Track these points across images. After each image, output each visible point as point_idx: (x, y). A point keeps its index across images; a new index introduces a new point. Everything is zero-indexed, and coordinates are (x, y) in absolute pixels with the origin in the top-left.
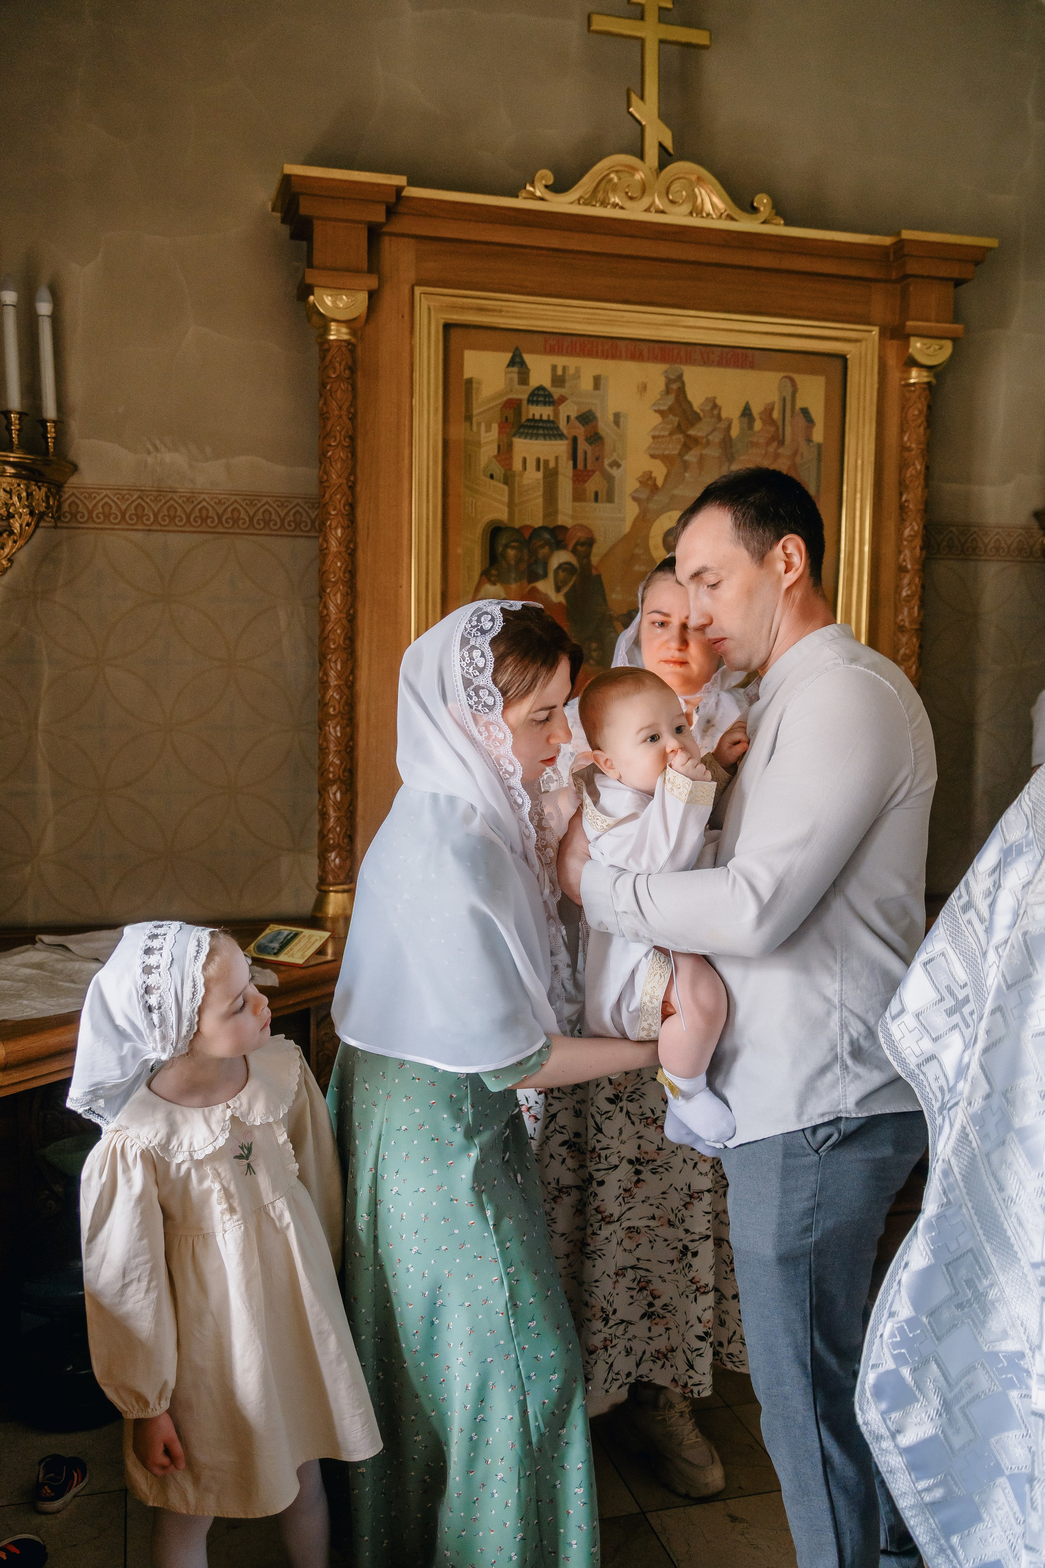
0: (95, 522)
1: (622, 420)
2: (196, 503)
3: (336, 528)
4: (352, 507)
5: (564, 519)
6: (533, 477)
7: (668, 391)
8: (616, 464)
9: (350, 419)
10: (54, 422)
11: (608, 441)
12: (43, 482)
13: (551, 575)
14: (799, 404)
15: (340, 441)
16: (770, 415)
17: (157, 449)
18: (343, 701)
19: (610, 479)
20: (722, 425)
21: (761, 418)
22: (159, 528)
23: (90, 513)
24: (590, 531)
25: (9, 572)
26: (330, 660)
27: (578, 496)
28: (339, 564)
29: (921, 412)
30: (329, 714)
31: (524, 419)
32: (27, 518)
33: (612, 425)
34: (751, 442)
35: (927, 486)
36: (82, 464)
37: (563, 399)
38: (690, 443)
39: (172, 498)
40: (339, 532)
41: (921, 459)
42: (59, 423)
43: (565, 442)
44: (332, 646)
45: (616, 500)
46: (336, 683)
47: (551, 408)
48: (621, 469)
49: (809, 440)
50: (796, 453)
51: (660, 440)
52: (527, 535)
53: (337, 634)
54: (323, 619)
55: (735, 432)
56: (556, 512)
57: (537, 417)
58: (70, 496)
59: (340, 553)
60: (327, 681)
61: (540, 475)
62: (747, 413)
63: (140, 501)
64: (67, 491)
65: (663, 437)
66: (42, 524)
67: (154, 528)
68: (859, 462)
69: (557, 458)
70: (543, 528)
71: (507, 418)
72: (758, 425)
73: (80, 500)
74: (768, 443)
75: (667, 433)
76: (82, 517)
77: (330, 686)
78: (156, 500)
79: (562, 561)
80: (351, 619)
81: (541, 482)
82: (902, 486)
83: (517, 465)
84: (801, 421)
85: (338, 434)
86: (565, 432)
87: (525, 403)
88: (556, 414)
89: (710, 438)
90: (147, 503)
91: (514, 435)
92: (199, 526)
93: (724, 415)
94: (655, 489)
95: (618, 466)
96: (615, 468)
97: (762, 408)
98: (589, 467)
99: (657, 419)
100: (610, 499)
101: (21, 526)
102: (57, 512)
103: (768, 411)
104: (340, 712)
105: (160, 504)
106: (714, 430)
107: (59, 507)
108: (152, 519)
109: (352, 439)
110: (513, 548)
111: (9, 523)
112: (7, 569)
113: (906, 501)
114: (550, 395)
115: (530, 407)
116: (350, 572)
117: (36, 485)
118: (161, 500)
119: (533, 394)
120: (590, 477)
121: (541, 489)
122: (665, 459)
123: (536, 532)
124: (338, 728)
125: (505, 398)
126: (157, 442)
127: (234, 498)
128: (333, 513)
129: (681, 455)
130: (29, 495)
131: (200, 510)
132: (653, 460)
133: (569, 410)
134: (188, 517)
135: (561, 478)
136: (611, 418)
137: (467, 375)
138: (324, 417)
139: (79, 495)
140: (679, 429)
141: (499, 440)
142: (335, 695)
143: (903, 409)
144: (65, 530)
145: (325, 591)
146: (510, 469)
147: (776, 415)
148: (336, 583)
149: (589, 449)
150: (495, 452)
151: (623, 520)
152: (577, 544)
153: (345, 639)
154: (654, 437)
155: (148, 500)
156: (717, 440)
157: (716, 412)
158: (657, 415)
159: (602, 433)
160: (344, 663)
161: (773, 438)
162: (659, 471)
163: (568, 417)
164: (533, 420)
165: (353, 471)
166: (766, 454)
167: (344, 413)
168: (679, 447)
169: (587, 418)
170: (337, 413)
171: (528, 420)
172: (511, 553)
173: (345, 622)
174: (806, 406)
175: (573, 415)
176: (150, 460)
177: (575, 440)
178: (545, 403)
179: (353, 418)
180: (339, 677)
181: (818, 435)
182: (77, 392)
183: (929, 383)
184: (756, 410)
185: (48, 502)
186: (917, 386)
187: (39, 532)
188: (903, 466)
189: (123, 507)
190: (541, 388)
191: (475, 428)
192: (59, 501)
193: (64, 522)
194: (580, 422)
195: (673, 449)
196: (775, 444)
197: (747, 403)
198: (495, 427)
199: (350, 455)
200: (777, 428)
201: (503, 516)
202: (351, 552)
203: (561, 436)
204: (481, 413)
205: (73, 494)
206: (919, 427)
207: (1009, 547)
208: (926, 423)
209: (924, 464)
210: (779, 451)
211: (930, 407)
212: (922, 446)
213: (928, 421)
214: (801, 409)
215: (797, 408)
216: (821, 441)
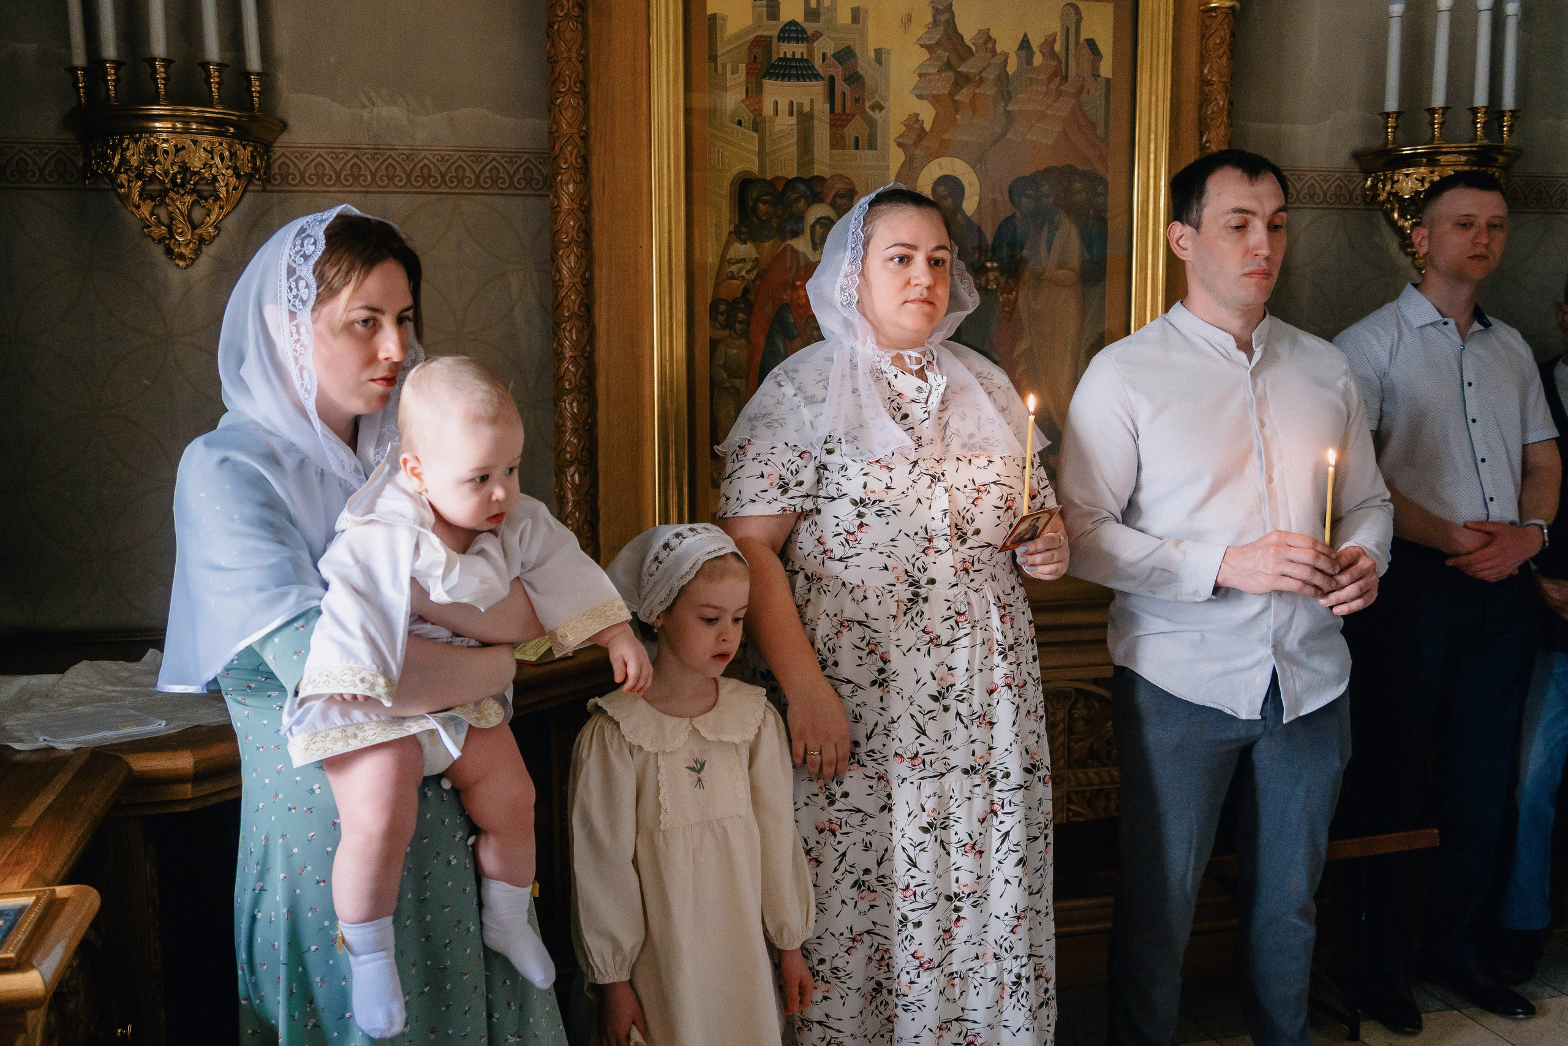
0: (307, 184)
1: (884, 56)
2: (416, 160)
3: (567, 183)
4: (586, 160)
5: (820, 169)
6: (785, 123)
7: (936, 23)
8: (878, 107)
9: (581, 62)
10: (258, 74)
11: (869, 82)
12: (248, 141)
13: (808, 230)
14: (1085, 35)
15: (570, 87)
16: (1052, 48)
17: (373, 104)
18: (579, 373)
19: (872, 123)
20: (998, 60)
21: (1041, 52)
22: (377, 189)
23: (302, 174)
24: (849, 181)
25: (217, 240)
26: (564, 329)
27: (837, 142)
28: (572, 223)
29: (1223, 40)
30: (564, 388)
31: (774, 58)
32: (233, 181)
33: (874, 63)
34: (1031, 79)
35: (1231, 125)
36: (291, 122)
37: (817, 35)
38: (962, 81)
39: (390, 156)
40: (571, 186)
41: (1224, 94)
42: (266, 76)
43: (821, 83)
44: (567, 314)
45: (879, 147)
46: (571, 354)
47: (805, 45)
48: (883, 112)
49: (1096, 75)
50: (1081, 89)
51: (928, 78)
52: (780, 187)
53: (572, 301)
54: (557, 285)
55: (1011, 68)
56: (812, 161)
57: (789, 56)
58: (280, 157)
59: (573, 210)
60: (562, 353)
61: (793, 120)
62: (1025, 45)
63: (355, 160)
64: (277, 151)
65: (932, 74)
66: (251, 188)
67: (371, 190)
68: (1154, 98)
69: (812, 101)
70: (798, 179)
71: (755, 57)
72: (1038, 60)
73: (290, 160)
74: (1050, 80)
75: (935, 71)
76: (294, 179)
77: (565, 358)
78: (373, 158)
79: (819, 215)
80: (587, 285)
81: (795, 127)
82: (1203, 125)
83: (768, 109)
84: (1086, 51)
85: (567, 79)
86: (821, 72)
87: (775, 40)
88: (811, 52)
89: (984, 74)
90: (364, 163)
91: (764, 77)
92: (421, 186)
93: (999, 50)
94: (922, 134)
95: (881, 108)
96: (877, 111)
97: (1043, 41)
98: (848, 111)
99: (925, 55)
100: (872, 146)
101: (227, 191)
102: (265, 173)
103: (1050, 41)
104: (576, 385)
105: (378, 163)
106: (989, 65)
107: (268, 167)
108: (369, 179)
109: (584, 84)
110: (765, 202)
111: (215, 187)
112: (214, 237)
113: (1207, 142)
114: (803, 31)
115: (781, 44)
116: (584, 231)
117: (240, 144)
118: (378, 159)
119: (783, 30)
120: (849, 121)
121: (796, 137)
122: (935, 100)
123: (790, 183)
124: (575, 404)
125: (752, 36)
126: (373, 95)
127: (458, 154)
128: (564, 166)
129: (951, 95)
130: (233, 155)
131: (422, 169)
132: (919, 101)
133: (825, 46)
134: (409, 177)
135: (816, 122)
136: (872, 55)
137: (710, 11)
138: (552, 61)
139: (288, 155)
140: (949, 66)
141: (747, 82)
142: (570, 367)
143: (1203, 37)
144: (276, 194)
145: (557, 254)
146: (760, 115)
147: (1058, 47)
148: (568, 244)
149: (847, 89)
150: (744, 96)
151: (887, 168)
152: (836, 195)
153: (579, 308)
154: (920, 75)
155: (364, 159)
156: (992, 77)
157: (990, 46)
158: (924, 51)
159: (861, 72)
160: (580, 332)
161: (1055, 73)
162: (927, 114)
163: (824, 55)
164: (785, 59)
165: (585, 119)
166: (1047, 93)
167: (574, 55)
168: (949, 85)
169: (845, 55)
170: (565, 55)
171: (780, 59)
172: (762, 207)
173: (579, 287)
174: (1091, 36)
175: (830, 52)
176: (365, 113)
177: (832, 79)
178: (797, 40)
179: (584, 61)
180: (574, 347)
181: (1106, 69)
182: (284, 41)
183: (1232, 8)
184: (1035, 42)
185: (255, 164)
186: (1218, 11)
187: (247, 195)
188: (1204, 101)
189: (338, 168)
190: (793, 23)
191: (720, 70)
192: (267, 162)
193: (274, 185)
194: (837, 60)
195: (942, 87)
196: (1057, 80)
197: (1025, 35)
198: (742, 67)
199: (581, 102)
200: (1060, 62)
201: (755, 168)
202: (585, 211)
203: (817, 77)
204: (728, 52)
205: (283, 154)
206: (1221, 58)
207: (1325, 193)
208: (1228, 53)
209: (1227, 100)
210: (1062, 88)
211: (1233, 35)
212: (1224, 79)
213: (1231, 51)
214: (1086, 40)
215: (1082, 39)
216: (1110, 76)
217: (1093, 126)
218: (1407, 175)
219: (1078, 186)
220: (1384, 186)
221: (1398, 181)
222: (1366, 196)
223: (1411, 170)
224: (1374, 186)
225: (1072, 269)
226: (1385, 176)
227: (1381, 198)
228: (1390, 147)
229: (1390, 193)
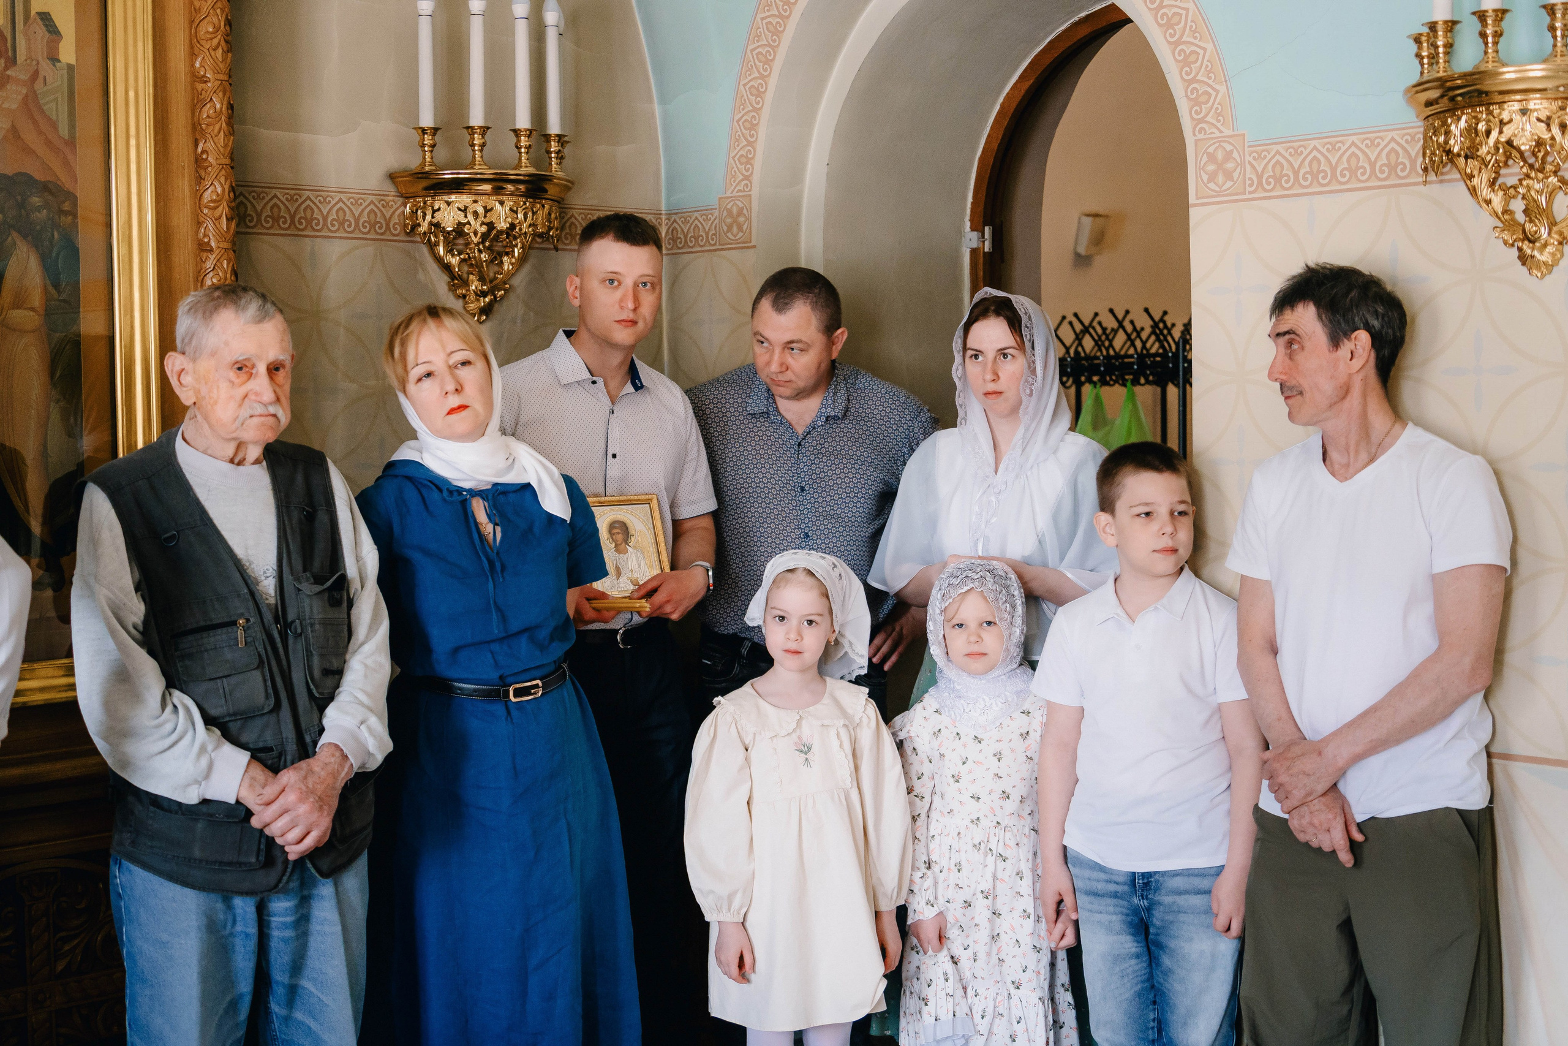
14: (36, 7)
29: (217, 29)
35: (232, 132)
41: (221, 94)
49: (54, 59)
50: (35, 76)
68: (132, 94)
82: (197, 131)
84: (38, 30)
113: (203, 152)
143: (192, 22)
174: (45, 9)
181: (67, 53)
188: (196, 103)
200: (5, 40)
206: (215, 50)
207: (357, 221)
208: (223, 43)
209: (225, 103)
210: (8, 72)
211: (229, 23)
212: (221, 77)
213: (226, 42)
214: (39, 14)
215: (33, 13)
216: (73, 61)
217: (54, 125)
218: (449, 203)
219: (36, 200)
220: (424, 215)
221: (439, 209)
222: (405, 225)
223: (453, 197)
224: (414, 213)
225: (32, 309)
226: (425, 203)
227: (422, 229)
228: (427, 169)
229: (431, 224)
